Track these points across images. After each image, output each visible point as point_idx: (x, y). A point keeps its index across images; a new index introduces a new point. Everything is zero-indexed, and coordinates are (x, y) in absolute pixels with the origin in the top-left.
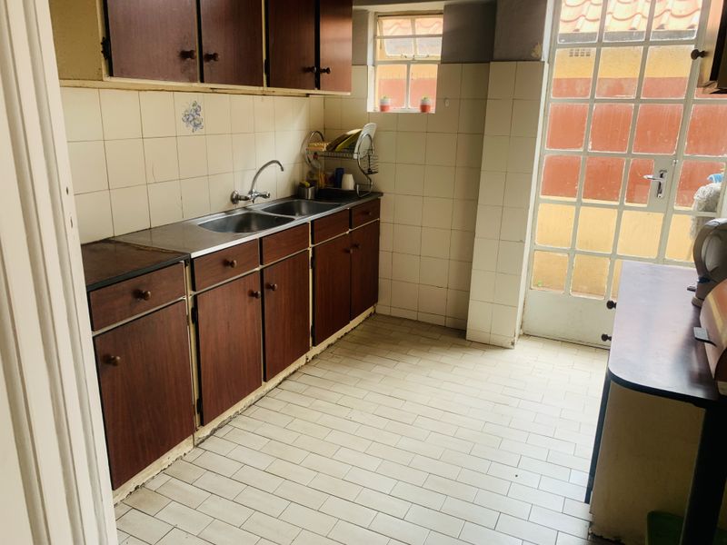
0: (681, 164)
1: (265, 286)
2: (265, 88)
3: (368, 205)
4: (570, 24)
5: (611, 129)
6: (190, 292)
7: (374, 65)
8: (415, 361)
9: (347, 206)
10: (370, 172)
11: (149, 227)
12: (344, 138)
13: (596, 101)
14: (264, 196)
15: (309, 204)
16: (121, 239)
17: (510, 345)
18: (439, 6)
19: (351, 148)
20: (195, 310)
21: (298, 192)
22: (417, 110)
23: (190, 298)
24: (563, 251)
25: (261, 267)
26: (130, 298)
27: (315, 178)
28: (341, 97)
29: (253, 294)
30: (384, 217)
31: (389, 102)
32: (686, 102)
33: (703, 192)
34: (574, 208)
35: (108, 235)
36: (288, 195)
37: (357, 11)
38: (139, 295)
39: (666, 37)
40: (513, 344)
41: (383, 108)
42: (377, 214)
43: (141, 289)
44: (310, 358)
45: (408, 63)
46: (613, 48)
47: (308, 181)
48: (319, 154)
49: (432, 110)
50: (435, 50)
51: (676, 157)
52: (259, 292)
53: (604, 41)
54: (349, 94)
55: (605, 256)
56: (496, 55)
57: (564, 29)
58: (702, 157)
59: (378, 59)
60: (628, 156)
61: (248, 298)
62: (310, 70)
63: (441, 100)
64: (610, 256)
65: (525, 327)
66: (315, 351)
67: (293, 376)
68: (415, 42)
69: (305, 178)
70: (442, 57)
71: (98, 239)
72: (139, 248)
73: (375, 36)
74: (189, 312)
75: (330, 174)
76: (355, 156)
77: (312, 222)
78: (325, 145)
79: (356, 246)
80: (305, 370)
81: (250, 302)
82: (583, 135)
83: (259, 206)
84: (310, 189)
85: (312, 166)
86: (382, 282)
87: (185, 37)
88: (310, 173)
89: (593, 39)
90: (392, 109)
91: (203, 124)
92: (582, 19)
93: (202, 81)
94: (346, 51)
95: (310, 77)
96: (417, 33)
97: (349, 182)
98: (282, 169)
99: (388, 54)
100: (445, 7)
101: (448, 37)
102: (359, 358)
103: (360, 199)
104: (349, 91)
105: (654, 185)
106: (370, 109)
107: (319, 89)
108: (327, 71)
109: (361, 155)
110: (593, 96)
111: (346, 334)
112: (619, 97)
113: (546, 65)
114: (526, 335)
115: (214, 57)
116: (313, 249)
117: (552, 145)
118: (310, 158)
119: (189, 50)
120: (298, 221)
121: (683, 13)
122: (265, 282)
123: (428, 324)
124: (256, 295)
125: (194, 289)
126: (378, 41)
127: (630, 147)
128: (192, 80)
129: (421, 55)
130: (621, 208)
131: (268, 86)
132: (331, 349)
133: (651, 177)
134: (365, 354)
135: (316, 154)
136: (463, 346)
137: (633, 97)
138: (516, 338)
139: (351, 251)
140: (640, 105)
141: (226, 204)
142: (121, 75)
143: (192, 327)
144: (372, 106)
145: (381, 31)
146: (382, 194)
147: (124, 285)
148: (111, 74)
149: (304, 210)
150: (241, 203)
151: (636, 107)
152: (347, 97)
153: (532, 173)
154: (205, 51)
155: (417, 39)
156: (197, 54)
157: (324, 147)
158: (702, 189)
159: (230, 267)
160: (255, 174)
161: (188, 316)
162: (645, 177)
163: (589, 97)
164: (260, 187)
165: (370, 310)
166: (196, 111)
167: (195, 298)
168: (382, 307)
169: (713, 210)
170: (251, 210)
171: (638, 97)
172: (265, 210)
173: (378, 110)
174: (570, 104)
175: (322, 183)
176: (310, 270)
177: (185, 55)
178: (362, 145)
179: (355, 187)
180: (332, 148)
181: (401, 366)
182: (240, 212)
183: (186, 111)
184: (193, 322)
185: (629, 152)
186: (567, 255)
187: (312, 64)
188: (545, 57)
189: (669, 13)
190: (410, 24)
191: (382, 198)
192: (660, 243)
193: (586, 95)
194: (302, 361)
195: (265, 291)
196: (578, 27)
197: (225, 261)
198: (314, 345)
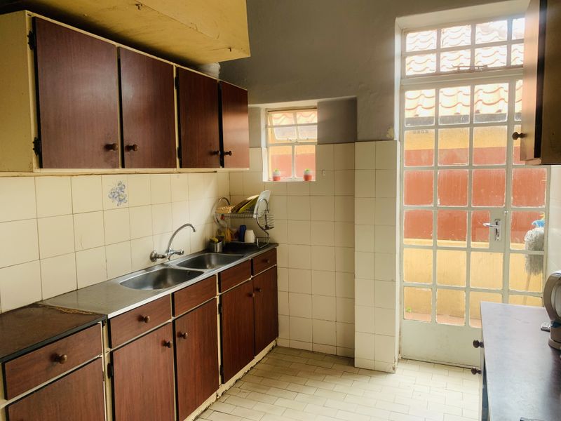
0: (510, 214)
1: (177, 335)
2: (178, 169)
3: (267, 254)
4: (412, 111)
5: (453, 188)
6: (107, 350)
7: (266, 147)
8: (312, 391)
9: (249, 257)
10: (267, 228)
11: (76, 288)
12: (245, 203)
13: (439, 168)
14: (179, 254)
15: (217, 256)
16: (48, 303)
17: (391, 370)
18: (314, 102)
19: (251, 209)
20: (111, 366)
21: (209, 247)
22: (302, 179)
23: (106, 355)
24: (428, 286)
25: (173, 318)
26: (47, 363)
27: (223, 235)
28: (242, 172)
29: (166, 344)
30: (281, 262)
31: (279, 173)
32: (508, 167)
33: (531, 235)
34: (431, 251)
35: (37, 299)
36: (201, 249)
37: (251, 108)
38: (56, 358)
39: (486, 120)
40: (394, 369)
41: (275, 178)
42: (275, 261)
43: (58, 353)
44: (220, 395)
45: (293, 144)
46: (448, 129)
47: (217, 237)
48: (225, 215)
49: (313, 179)
50: (313, 135)
51: (505, 209)
52: (172, 342)
53: (440, 124)
54: (248, 169)
55: (462, 289)
56: (359, 137)
57: (408, 115)
58: (525, 208)
59: (270, 142)
60: (470, 209)
61: (161, 347)
62: (216, 153)
63: (319, 171)
64: (464, 289)
65: (402, 352)
66: (223, 388)
67: (204, 414)
68: (297, 130)
69: (215, 235)
70: (318, 139)
71: (26, 305)
72: (62, 312)
73: (266, 126)
74: (105, 368)
75: (235, 230)
76: (255, 216)
77: (219, 274)
78: (230, 208)
79: (258, 290)
80: (215, 407)
81: (163, 351)
82: (432, 194)
83: (174, 262)
84: (218, 245)
85: (220, 225)
86: (281, 319)
87: (108, 134)
88: (219, 231)
89: (431, 123)
90: (283, 179)
91: (126, 199)
92: (420, 108)
93: (123, 167)
94: (244, 137)
95: (216, 158)
96: (299, 122)
97: (250, 237)
98: (194, 231)
99: (277, 138)
100: (318, 103)
101: (322, 125)
102: (264, 391)
103: (259, 250)
104: (248, 167)
105: (492, 230)
106: (265, 179)
107: (223, 167)
108: (230, 153)
109: (259, 215)
110: (436, 165)
111: (252, 368)
112: (456, 164)
113: (399, 143)
114: (404, 359)
115: (133, 148)
116: (220, 296)
117: (409, 201)
118: (218, 219)
119: (112, 143)
120: (207, 273)
121: (492, 102)
122: (177, 331)
123: (322, 353)
124: (167, 345)
125: (110, 346)
126: (269, 129)
127: (470, 201)
128: (115, 166)
129: (303, 138)
130: (469, 250)
131: (181, 167)
132: (239, 384)
133: (489, 224)
134: (269, 387)
135: (222, 215)
136: (353, 373)
137: (467, 164)
138: (396, 363)
139: (254, 295)
140: (473, 170)
141: (146, 262)
142: (51, 166)
143: (108, 381)
144: (267, 177)
145: (271, 122)
146: (277, 244)
147: (41, 351)
148: (41, 166)
149: (213, 261)
150: (159, 261)
151: (470, 172)
152: (246, 171)
153: (395, 226)
154: (125, 144)
155: (299, 127)
156: (119, 146)
157: (229, 210)
158: (529, 232)
159: (144, 322)
160: (172, 235)
161: (103, 374)
162: (484, 225)
163: (433, 165)
164: (176, 246)
165: (273, 344)
166: (121, 189)
167: (111, 354)
168: (283, 340)
169: (541, 249)
170: (167, 265)
171: (471, 164)
172: (179, 265)
173: (272, 180)
174: (420, 171)
175: (228, 238)
176: (218, 316)
177: (109, 147)
178: (260, 208)
179: (256, 240)
180: (236, 210)
181: (300, 397)
182: (158, 269)
183: (112, 189)
184: (109, 378)
185: (470, 206)
186: (430, 290)
187: (217, 148)
188: (397, 137)
189: (481, 102)
190: (292, 116)
191: (278, 248)
192: (503, 276)
193: (432, 164)
194: (213, 398)
195: (177, 339)
196: (417, 113)
197: (141, 317)
198: (223, 383)
